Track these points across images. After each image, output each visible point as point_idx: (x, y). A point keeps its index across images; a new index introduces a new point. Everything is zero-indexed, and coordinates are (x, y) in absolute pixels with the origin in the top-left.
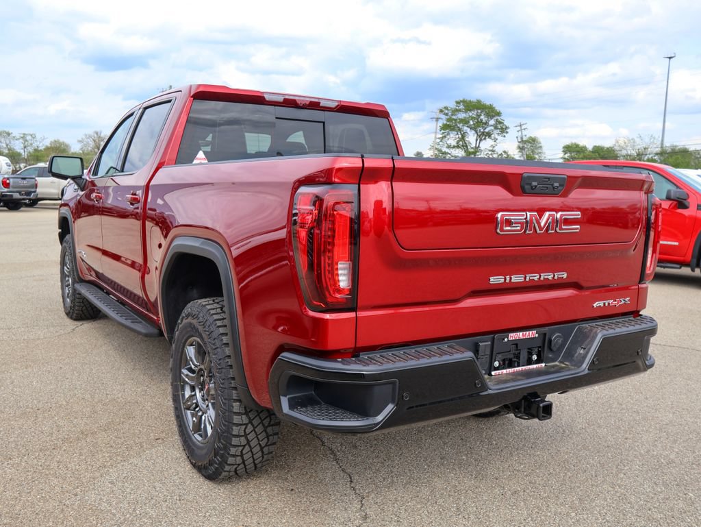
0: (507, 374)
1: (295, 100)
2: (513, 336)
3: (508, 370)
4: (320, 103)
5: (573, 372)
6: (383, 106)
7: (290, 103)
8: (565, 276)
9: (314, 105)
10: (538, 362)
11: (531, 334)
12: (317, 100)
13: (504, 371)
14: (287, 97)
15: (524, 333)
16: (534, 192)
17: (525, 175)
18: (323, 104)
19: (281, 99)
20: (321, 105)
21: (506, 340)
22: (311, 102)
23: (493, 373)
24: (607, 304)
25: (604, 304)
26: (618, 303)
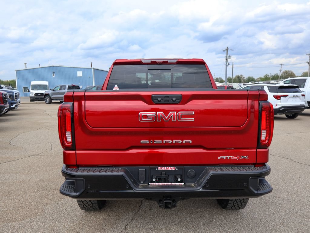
0: (158, 185)
1: (156, 62)
2: (160, 168)
3: (159, 183)
4: (168, 61)
5: (195, 189)
6: (202, 59)
7: (154, 63)
8: (190, 142)
9: (165, 63)
10: (181, 182)
11: (172, 168)
12: (166, 60)
13: (157, 184)
14: (152, 61)
15: (168, 167)
16: (160, 103)
17: (153, 95)
18: (169, 61)
19: (150, 61)
20: (169, 62)
21: (156, 169)
22: (163, 61)
23: (150, 184)
24: (228, 158)
25: (227, 158)
26: (238, 158)
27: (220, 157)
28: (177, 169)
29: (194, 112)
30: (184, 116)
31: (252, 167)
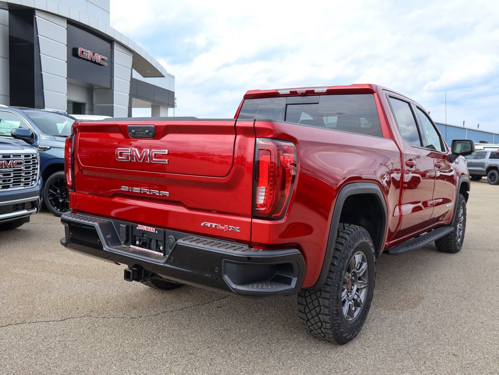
1: (296, 91)
2: (140, 227)
3: (142, 249)
4: (313, 90)
7: (293, 93)
8: (168, 194)
9: (310, 93)
11: (152, 230)
15: (147, 227)
19: (288, 91)
20: (315, 92)
22: (307, 91)
23: (131, 246)
24: (214, 226)
25: (211, 225)
26: (226, 228)
27: (203, 223)
28: (157, 232)
29: (167, 151)
30: (156, 156)
31: (246, 247)
